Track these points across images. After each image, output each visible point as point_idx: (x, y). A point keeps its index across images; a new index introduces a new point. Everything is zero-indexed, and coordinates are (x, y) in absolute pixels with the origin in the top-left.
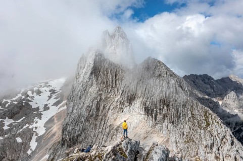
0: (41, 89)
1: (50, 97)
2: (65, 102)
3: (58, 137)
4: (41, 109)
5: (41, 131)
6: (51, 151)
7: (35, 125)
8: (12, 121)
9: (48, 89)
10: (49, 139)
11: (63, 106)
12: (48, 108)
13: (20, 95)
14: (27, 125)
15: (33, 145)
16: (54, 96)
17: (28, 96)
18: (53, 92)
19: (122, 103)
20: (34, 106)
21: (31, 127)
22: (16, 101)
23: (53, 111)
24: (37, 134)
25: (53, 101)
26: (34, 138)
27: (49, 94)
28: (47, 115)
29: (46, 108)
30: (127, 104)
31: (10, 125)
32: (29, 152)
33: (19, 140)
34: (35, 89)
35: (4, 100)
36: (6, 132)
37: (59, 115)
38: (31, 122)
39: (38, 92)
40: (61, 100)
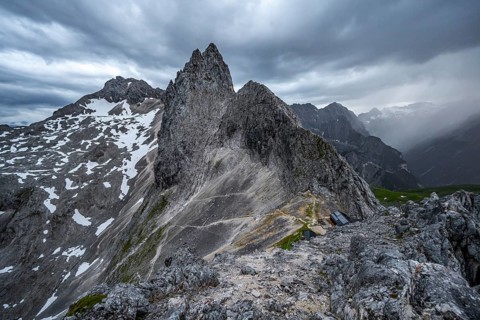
0: (127, 127)
1: (138, 135)
2: (156, 140)
3: (151, 178)
4: (130, 149)
5: (133, 173)
6: (146, 194)
7: (124, 167)
8: (96, 164)
9: (135, 126)
10: (143, 181)
11: (155, 144)
12: (138, 148)
13: (101, 134)
14: (115, 168)
15: (125, 188)
16: (143, 133)
17: (112, 135)
18: (141, 128)
19: (221, 136)
20: (121, 146)
21: (119, 169)
22: (98, 141)
23: (144, 151)
24: (128, 177)
25: (142, 139)
26: (125, 181)
27: (137, 131)
28: (137, 156)
29: (135, 147)
30: (226, 137)
31: (95, 169)
32: (121, 197)
33: (107, 185)
34: (119, 126)
35: (83, 141)
36: (91, 177)
37: (151, 155)
38: (120, 164)
39: (124, 130)
40: (152, 138)
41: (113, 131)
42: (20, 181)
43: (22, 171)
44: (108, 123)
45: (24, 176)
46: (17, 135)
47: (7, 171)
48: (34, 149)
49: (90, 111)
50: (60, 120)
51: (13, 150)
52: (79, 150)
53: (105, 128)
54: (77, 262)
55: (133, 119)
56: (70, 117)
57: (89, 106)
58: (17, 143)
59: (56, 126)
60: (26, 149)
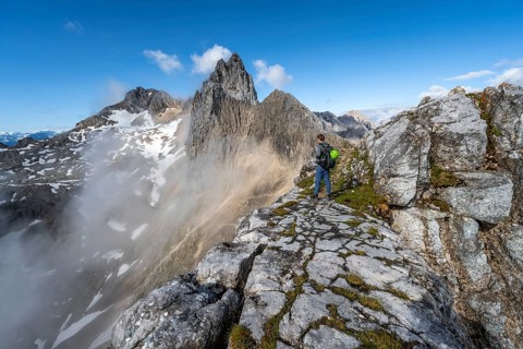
0: (151, 137)
1: (163, 145)
5: (161, 181)
7: (153, 176)
9: (159, 136)
11: (181, 153)
12: (164, 157)
13: (127, 145)
14: (144, 177)
15: (155, 196)
16: (168, 143)
17: (137, 145)
18: (165, 138)
21: (148, 178)
22: (124, 152)
23: (170, 160)
24: (157, 185)
25: (167, 149)
26: (155, 189)
29: (161, 157)
32: (152, 204)
34: (144, 137)
38: (148, 173)
39: (149, 140)
40: (177, 147)
41: (138, 142)
42: (53, 191)
43: (54, 181)
44: (133, 134)
45: (56, 186)
46: (43, 148)
47: (37, 181)
48: (62, 160)
49: (112, 122)
50: (83, 131)
51: (41, 161)
52: (106, 160)
53: (129, 138)
54: (118, 264)
55: (156, 129)
56: (93, 128)
57: (111, 118)
58: (45, 154)
59: (80, 138)
60: (54, 160)
